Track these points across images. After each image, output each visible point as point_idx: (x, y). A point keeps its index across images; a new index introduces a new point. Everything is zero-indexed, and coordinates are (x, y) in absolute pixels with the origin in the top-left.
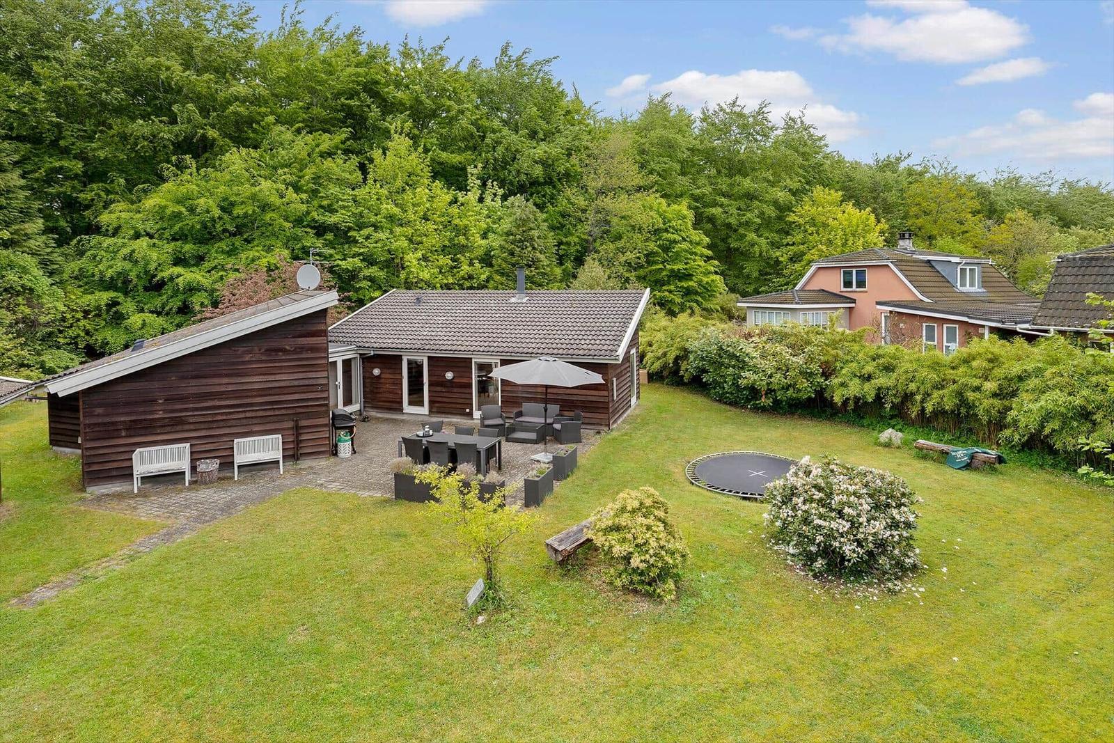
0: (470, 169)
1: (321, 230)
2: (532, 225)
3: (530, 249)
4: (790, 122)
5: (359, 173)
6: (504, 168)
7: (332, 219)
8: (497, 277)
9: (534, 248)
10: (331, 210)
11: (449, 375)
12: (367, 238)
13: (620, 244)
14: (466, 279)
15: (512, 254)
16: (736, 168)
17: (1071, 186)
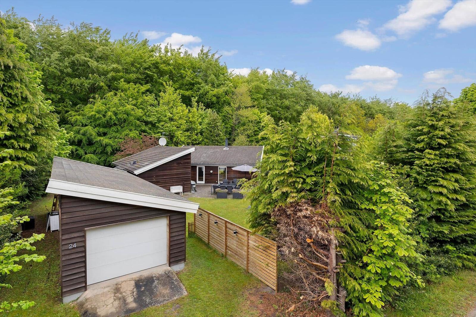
0: (193, 99)
1: (147, 123)
2: (217, 121)
3: (217, 130)
4: (302, 80)
5: (156, 101)
6: (203, 97)
7: (150, 119)
8: (206, 140)
9: (218, 130)
10: (149, 116)
11: (211, 172)
12: (163, 126)
13: (245, 127)
14: (194, 141)
15: (211, 132)
16: (283, 97)
17: (397, 104)
